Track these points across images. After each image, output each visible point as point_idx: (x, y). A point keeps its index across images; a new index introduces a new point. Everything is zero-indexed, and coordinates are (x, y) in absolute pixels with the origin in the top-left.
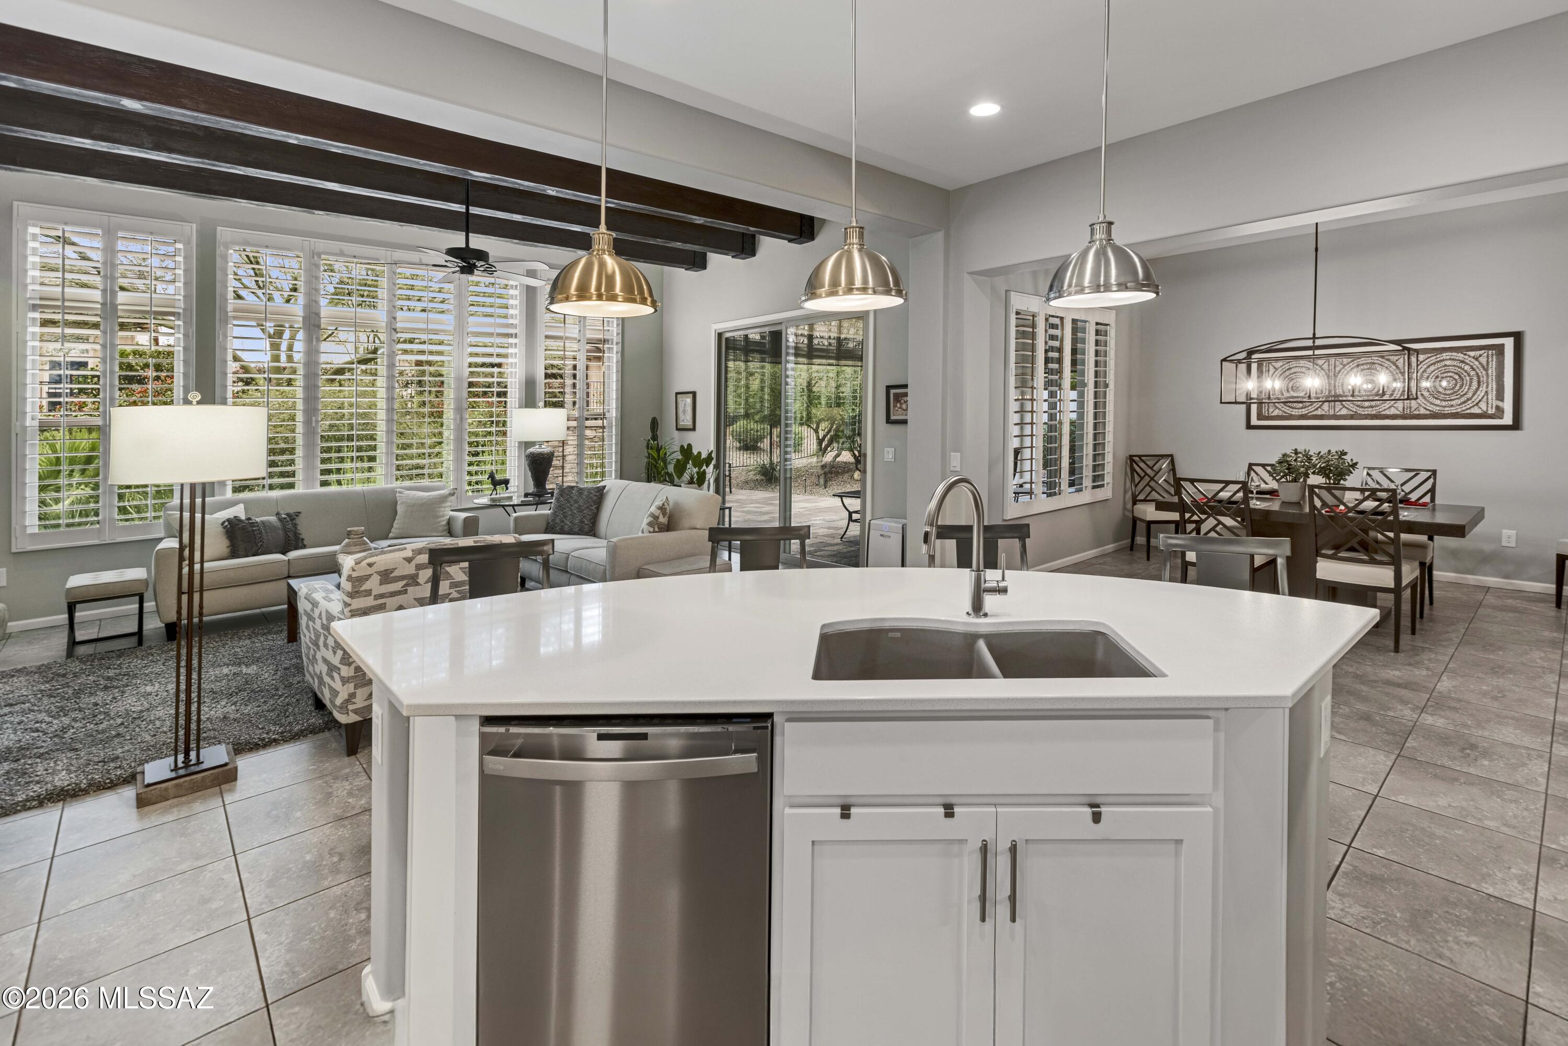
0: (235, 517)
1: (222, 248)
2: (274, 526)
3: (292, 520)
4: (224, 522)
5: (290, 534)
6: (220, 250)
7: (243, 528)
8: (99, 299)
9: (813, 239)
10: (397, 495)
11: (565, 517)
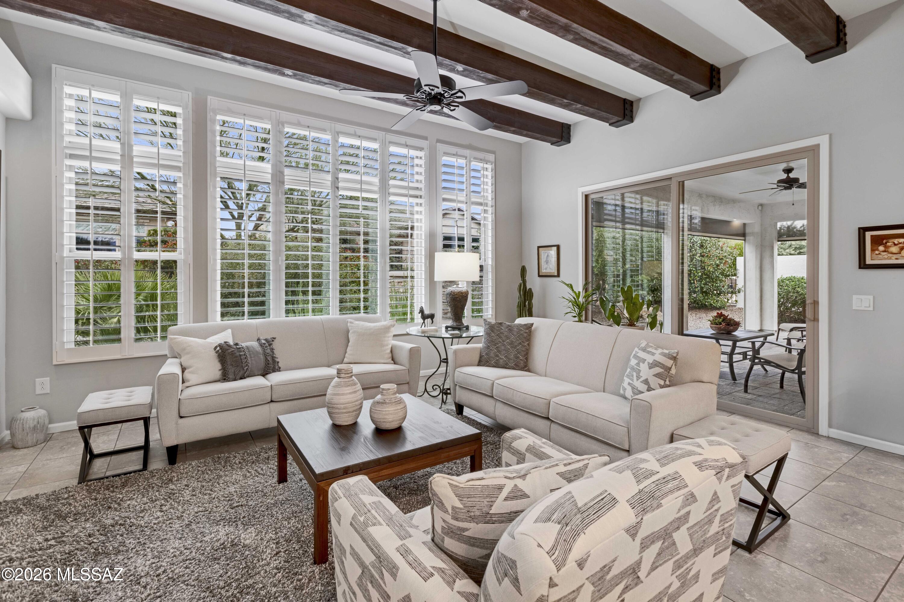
0: (225, 342)
1: (211, 114)
2: (257, 351)
3: (270, 345)
4: (216, 347)
5: (269, 358)
6: (210, 115)
7: (232, 353)
8: (119, 151)
9: (719, 92)
10: (349, 324)
11: (499, 351)
